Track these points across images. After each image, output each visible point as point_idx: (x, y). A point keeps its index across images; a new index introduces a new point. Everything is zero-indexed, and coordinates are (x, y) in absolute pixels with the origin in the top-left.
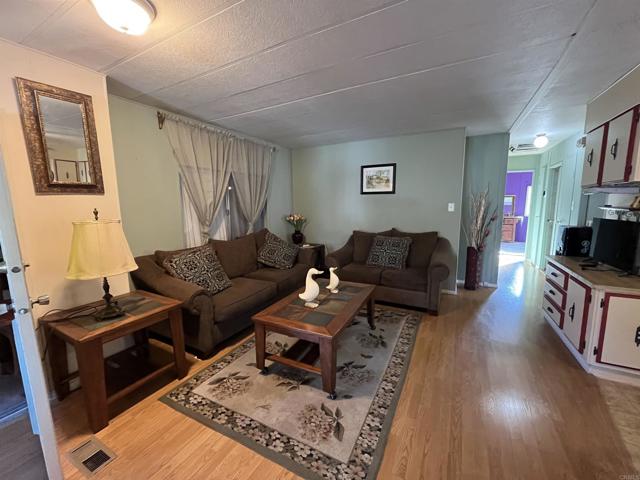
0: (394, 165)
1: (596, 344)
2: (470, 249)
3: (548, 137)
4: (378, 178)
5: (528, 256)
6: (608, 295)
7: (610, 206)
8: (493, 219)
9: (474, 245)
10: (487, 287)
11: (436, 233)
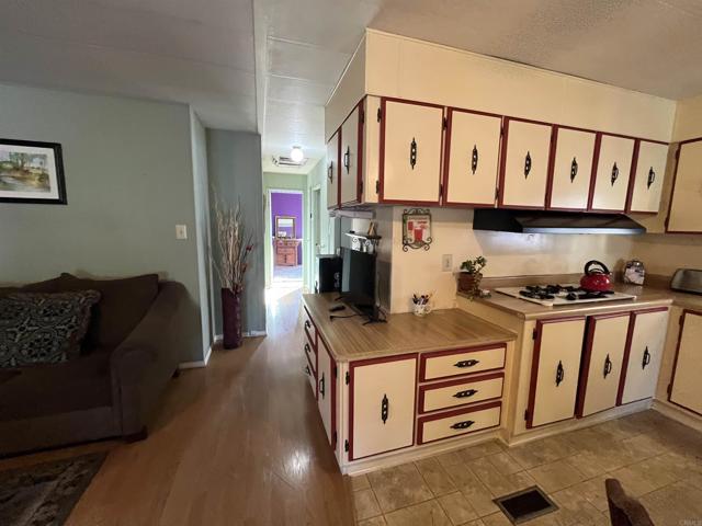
0: (57, 147)
1: (346, 437)
2: (225, 291)
3: (304, 152)
4: (17, 169)
5: (305, 283)
6: (353, 365)
7: (353, 232)
8: (249, 248)
9: (229, 286)
10: (254, 337)
11: (156, 276)
